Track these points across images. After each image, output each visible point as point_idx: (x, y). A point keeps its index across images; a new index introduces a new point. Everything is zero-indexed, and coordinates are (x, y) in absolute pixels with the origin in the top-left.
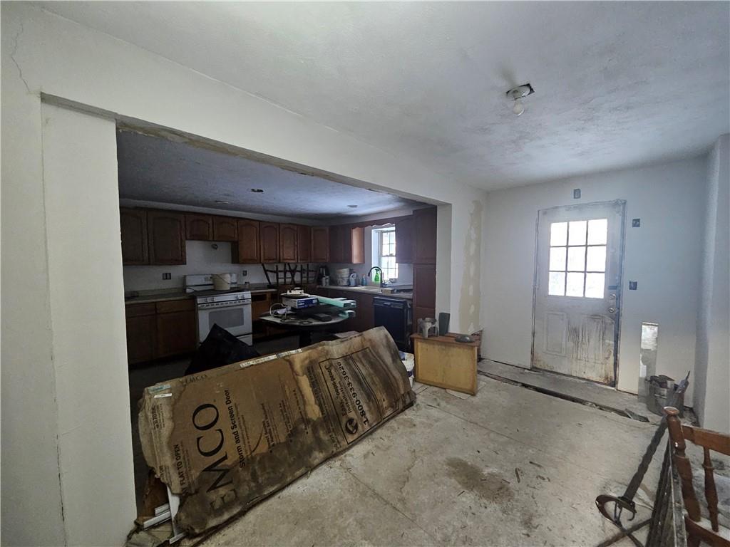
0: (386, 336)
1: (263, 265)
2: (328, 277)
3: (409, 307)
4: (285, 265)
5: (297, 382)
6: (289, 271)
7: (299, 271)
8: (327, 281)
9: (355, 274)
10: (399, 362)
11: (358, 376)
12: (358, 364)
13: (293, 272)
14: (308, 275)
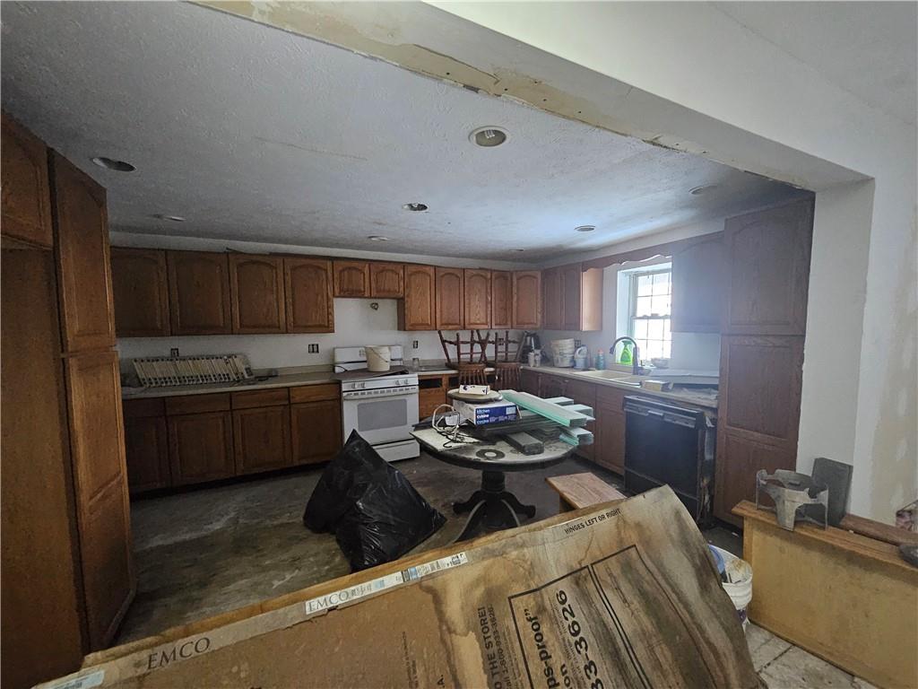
0: (678, 514)
1: (440, 333)
2: (538, 352)
3: (710, 425)
4: (472, 332)
5: (450, 654)
6: (478, 343)
7: (492, 342)
8: (538, 358)
9: (584, 349)
10: (713, 584)
11: (612, 640)
12: (610, 595)
13: (483, 344)
14: (507, 348)
